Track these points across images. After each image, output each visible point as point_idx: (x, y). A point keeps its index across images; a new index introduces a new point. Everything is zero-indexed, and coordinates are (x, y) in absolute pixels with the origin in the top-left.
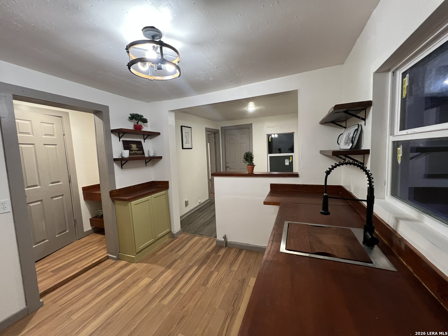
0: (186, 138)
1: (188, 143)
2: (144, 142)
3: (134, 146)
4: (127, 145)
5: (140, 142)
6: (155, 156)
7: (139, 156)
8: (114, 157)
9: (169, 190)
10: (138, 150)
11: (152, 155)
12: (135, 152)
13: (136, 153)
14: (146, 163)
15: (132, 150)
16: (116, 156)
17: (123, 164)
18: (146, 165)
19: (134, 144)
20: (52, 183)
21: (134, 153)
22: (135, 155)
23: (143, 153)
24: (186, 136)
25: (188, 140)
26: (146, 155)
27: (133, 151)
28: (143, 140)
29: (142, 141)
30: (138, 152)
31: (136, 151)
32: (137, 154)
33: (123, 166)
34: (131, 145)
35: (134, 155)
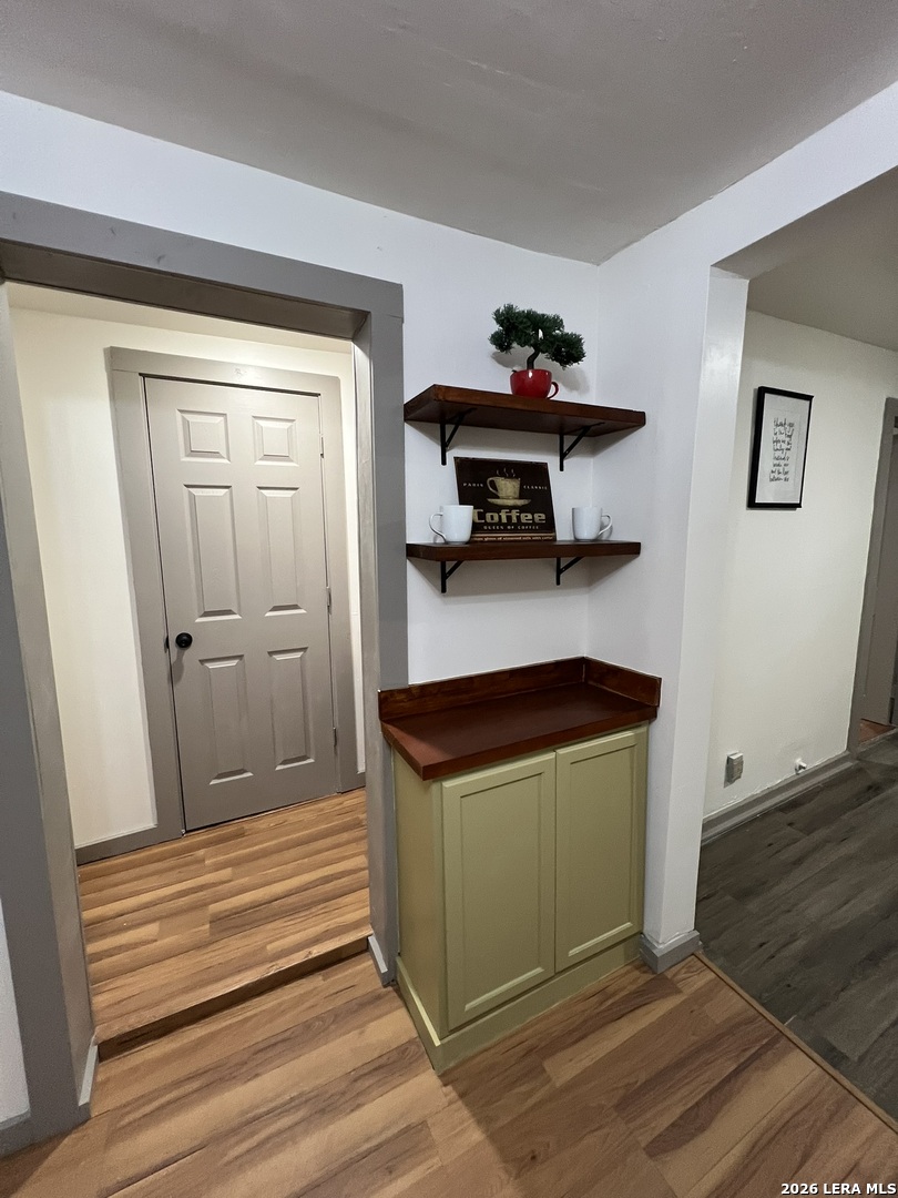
0: (778, 454)
1: (782, 476)
2: (562, 469)
3: (508, 489)
4: (474, 482)
5: (541, 470)
6: (604, 538)
7: (527, 536)
8: (412, 539)
9: (659, 727)
10: (522, 509)
11: (587, 533)
12: (509, 518)
13: (514, 520)
14: (559, 572)
15: (498, 509)
16: (417, 535)
17: (447, 570)
18: (558, 583)
19: (511, 477)
20: (276, 609)
21: (504, 520)
22: (506, 530)
23: (550, 525)
24: (777, 441)
25: (782, 462)
26: (563, 534)
27: (499, 512)
28: (558, 459)
29: (552, 462)
30: (526, 517)
31: (514, 514)
32: (518, 527)
33: (448, 582)
34: (493, 484)
35: (500, 531)
